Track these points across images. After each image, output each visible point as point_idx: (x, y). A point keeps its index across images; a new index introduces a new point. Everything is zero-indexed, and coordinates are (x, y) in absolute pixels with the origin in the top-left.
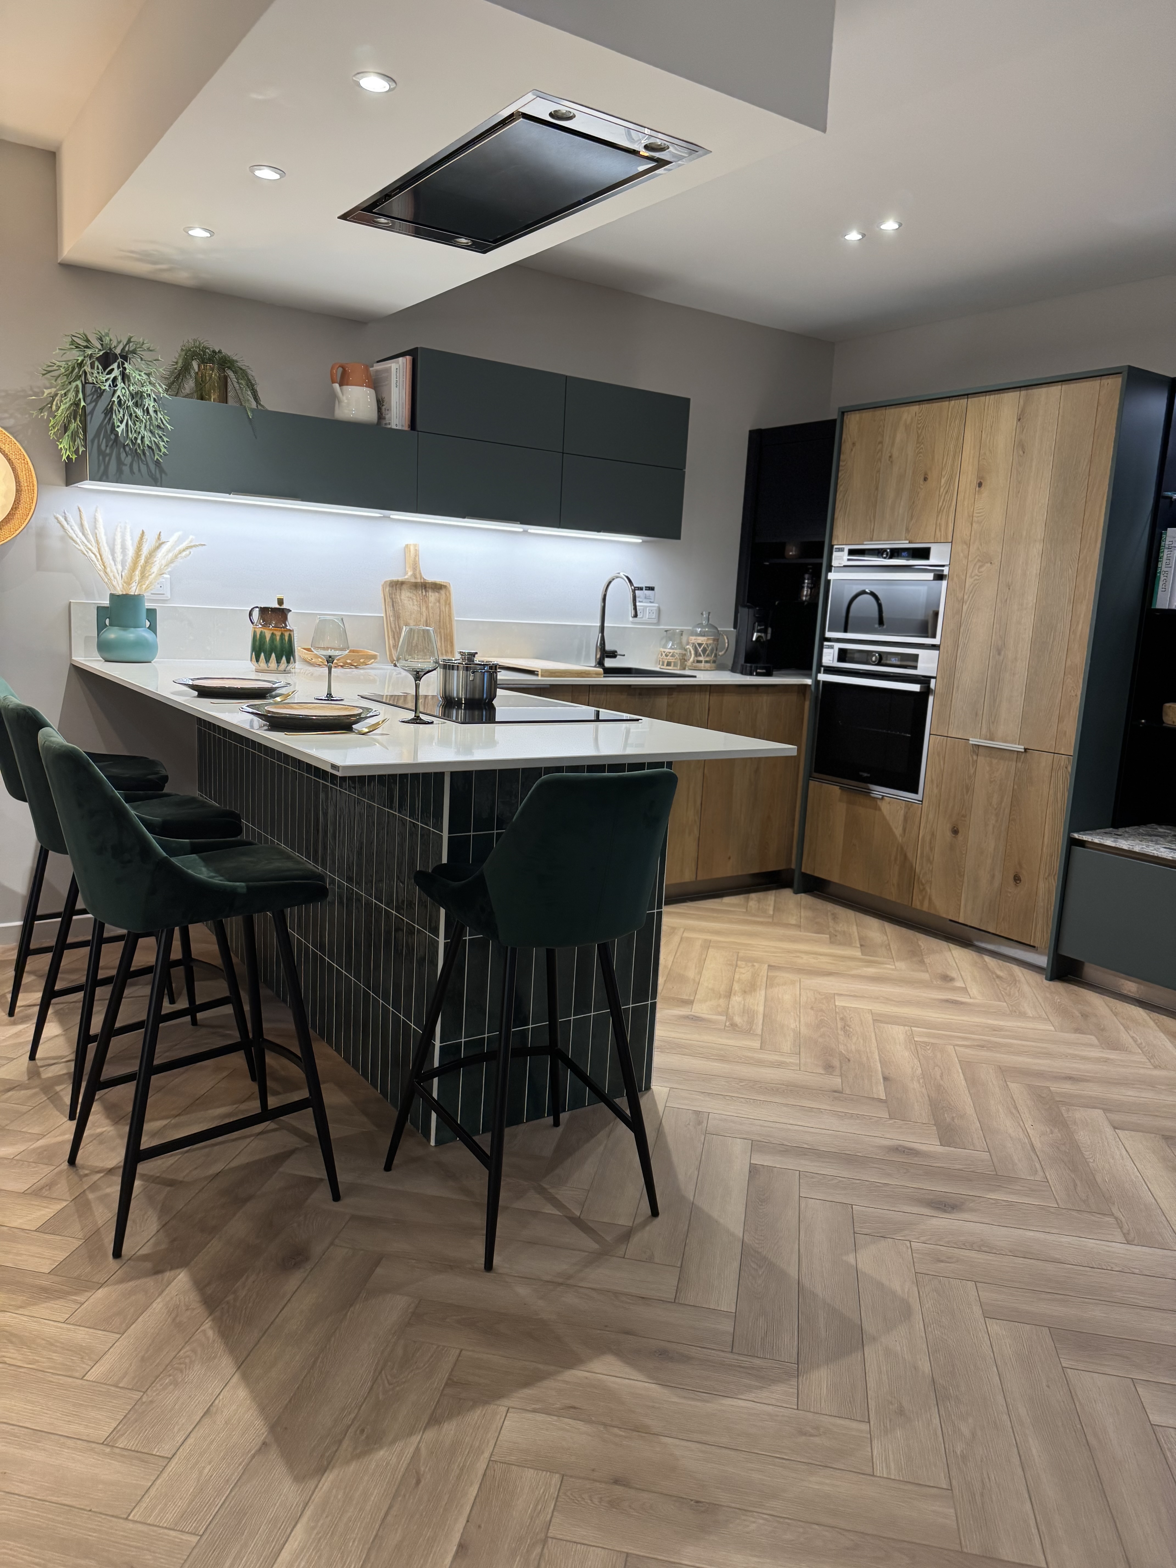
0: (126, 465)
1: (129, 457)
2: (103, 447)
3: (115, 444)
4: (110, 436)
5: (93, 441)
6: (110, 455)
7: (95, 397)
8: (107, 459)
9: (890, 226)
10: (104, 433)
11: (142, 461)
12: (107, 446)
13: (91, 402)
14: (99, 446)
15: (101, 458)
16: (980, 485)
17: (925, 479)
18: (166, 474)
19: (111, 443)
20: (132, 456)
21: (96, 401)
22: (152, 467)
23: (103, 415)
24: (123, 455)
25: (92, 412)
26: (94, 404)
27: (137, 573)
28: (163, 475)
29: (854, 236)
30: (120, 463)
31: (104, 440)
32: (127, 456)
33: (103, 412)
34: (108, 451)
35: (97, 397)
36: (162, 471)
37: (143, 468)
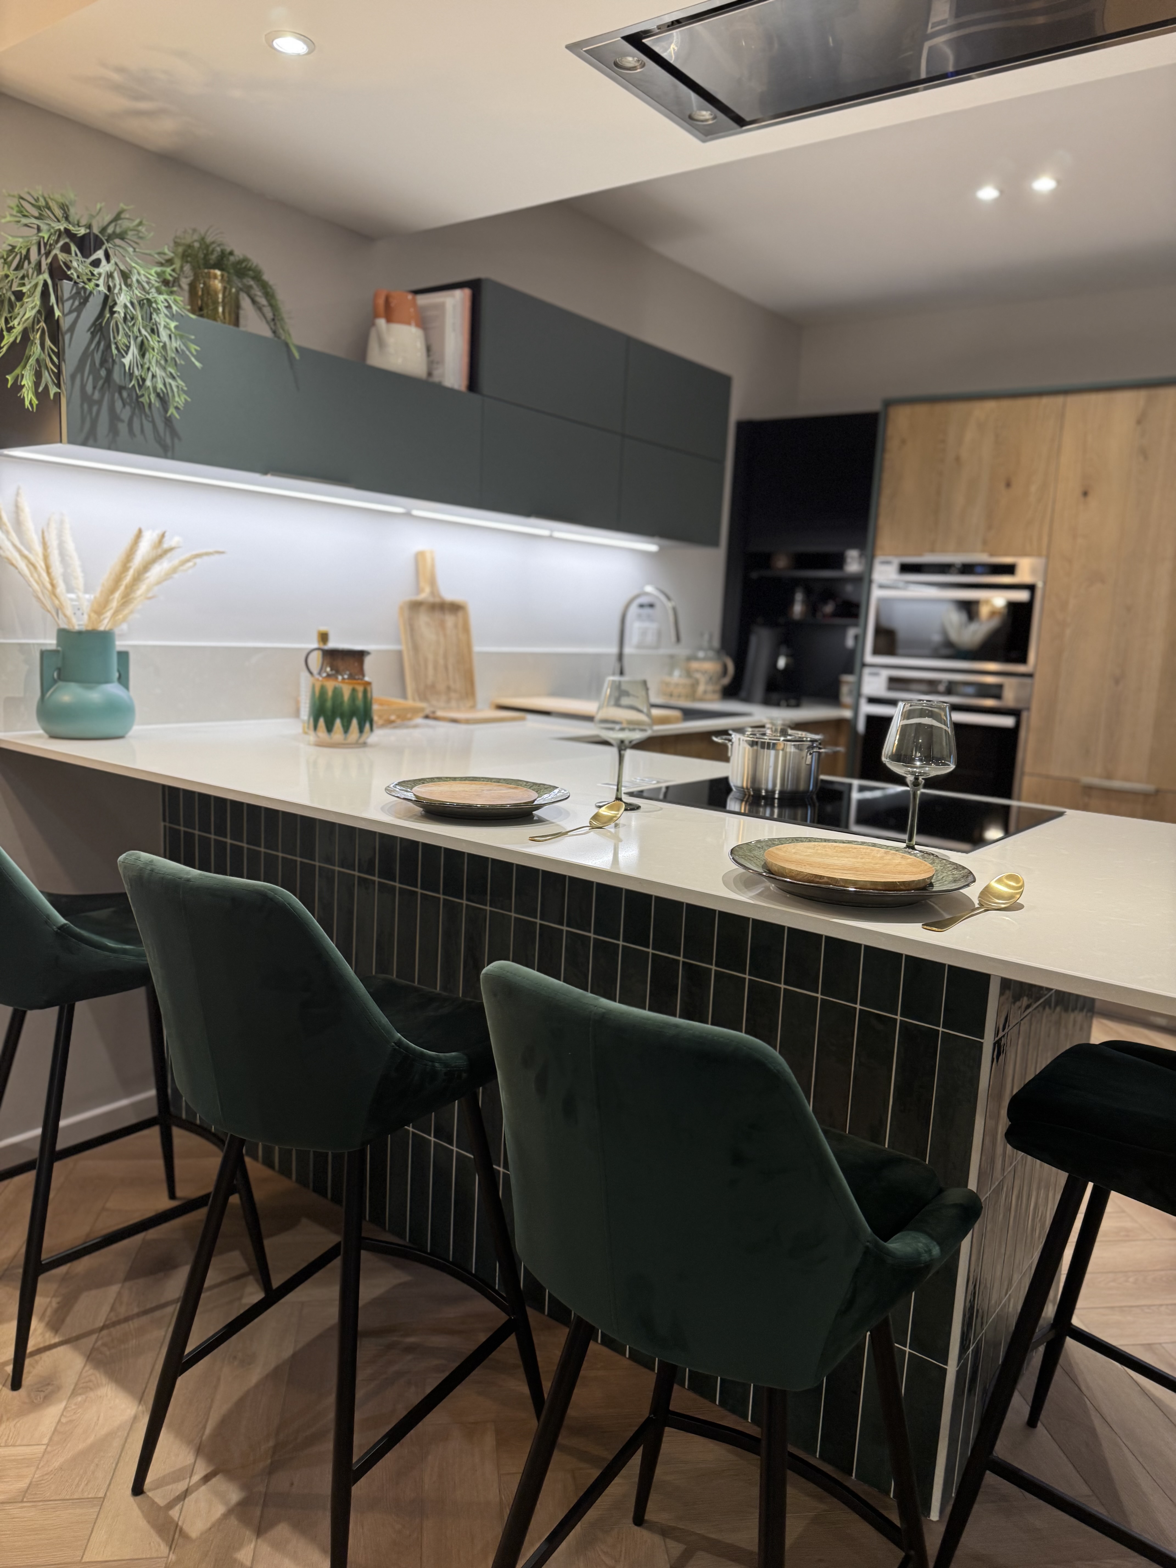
0: (122, 421)
1: (128, 408)
2: (89, 388)
3: (106, 385)
4: (99, 371)
5: (73, 377)
6: (100, 402)
7: (77, 303)
8: (95, 409)
9: (1044, 184)
10: (90, 366)
11: (146, 416)
12: (94, 388)
13: (71, 312)
14: (83, 387)
15: (86, 406)
16: (1085, 494)
17: (1008, 485)
18: (179, 439)
19: (100, 383)
20: (131, 406)
21: (79, 310)
22: (161, 426)
23: (89, 335)
24: (119, 404)
25: (72, 328)
26: (75, 314)
27: (117, 595)
28: (176, 441)
29: (988, 193)
30: (114, 417)
31: (91, 378)
32: (124, 405)
33: (89, 330)
34: (97, 396)
35: (80, 304)
36: (174, 433)
37: (148, 426)
